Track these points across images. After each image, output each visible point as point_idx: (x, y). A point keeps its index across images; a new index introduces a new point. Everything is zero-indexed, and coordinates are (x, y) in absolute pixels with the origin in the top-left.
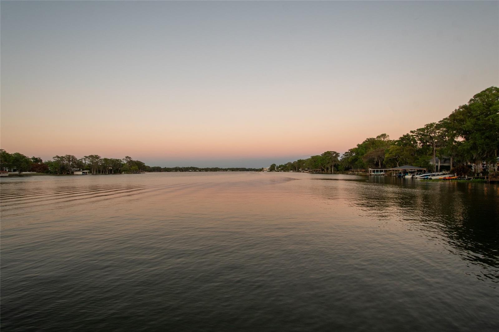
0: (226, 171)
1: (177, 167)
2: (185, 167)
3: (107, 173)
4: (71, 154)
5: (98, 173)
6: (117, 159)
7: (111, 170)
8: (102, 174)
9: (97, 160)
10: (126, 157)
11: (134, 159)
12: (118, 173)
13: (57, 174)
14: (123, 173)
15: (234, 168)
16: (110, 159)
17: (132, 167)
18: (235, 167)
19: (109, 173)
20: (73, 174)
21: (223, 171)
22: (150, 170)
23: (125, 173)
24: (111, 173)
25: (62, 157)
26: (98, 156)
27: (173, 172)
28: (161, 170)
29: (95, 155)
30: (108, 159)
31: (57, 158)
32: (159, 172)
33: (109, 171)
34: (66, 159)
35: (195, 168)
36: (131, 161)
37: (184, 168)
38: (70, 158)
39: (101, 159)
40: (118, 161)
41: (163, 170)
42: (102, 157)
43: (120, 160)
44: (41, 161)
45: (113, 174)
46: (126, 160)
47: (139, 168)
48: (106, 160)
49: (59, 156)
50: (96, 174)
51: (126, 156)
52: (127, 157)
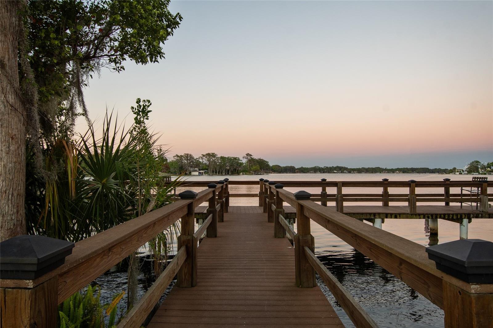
0: (393, 172)
1: (316, 167)
2: (329, 166)
3: (224, 174)
4: (189, 153)
5: (214, 174)
6: (235, 157)
7: (228, 171)
8: (218, 175)
9: (214, 159)
10: (246, 155)
11: (256, 157)
12: (236, 173)
13: (176, 174)
14: (241, 174)
15: (407, 168)
16: (227, 157)
17: (253, 167)
18: (409, 167)
19: (226, 174)
20: (191, 175)
21: (388, 172)
22: (280, 170)
23: (244, 174)
24: (228, 174)
25: (181, 156)
26: (214, 154)
27: (311, 173)
28: (295, 171)
29: (212, 153)
30: (226, 158)
31: (177, 157)
32: (292, 173)
33: (226, 171)
34: (184, 158)
35: (342, 167)
36: (252, 159)
37: (327, 167)
38: (188, 157)
39: (217, 158)
40: (236, 160)
41: (298, 171)
42: (219, 156)
43: (238, 158)
44: (167, 160)
45: (230, 175)
46: (246, 158)
47: (261, 168)
48: (222, 158)
49: (178, 155)
50: (212, 175)
51: (247, 153)
52: (248, 155)
